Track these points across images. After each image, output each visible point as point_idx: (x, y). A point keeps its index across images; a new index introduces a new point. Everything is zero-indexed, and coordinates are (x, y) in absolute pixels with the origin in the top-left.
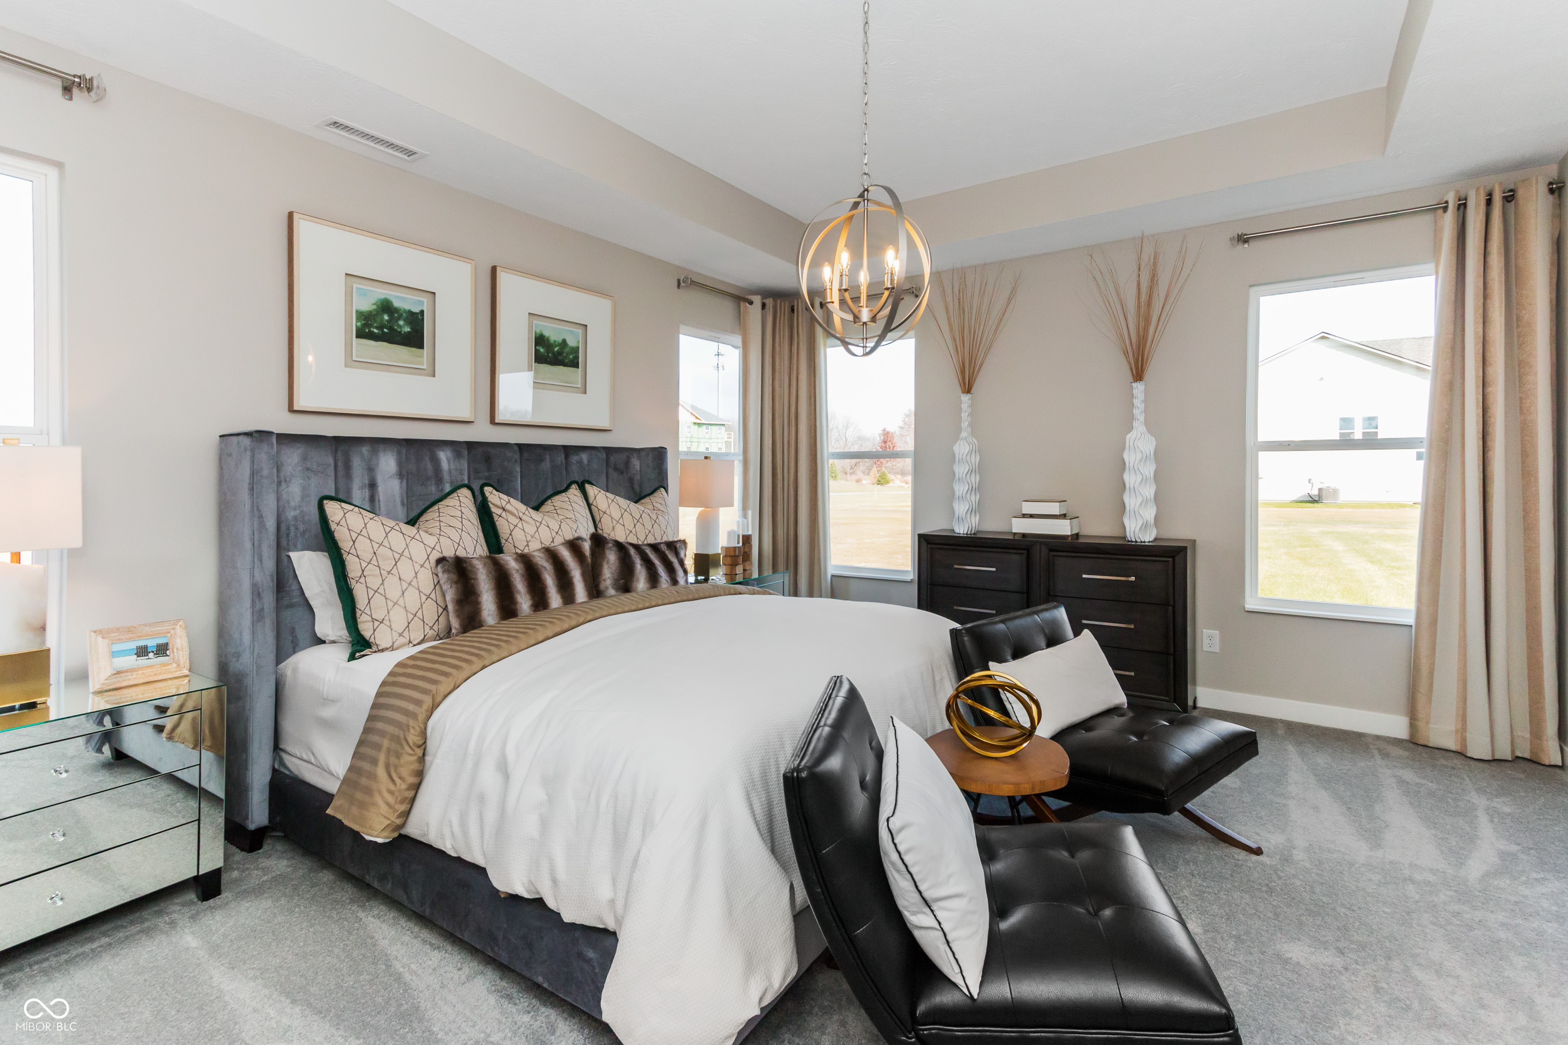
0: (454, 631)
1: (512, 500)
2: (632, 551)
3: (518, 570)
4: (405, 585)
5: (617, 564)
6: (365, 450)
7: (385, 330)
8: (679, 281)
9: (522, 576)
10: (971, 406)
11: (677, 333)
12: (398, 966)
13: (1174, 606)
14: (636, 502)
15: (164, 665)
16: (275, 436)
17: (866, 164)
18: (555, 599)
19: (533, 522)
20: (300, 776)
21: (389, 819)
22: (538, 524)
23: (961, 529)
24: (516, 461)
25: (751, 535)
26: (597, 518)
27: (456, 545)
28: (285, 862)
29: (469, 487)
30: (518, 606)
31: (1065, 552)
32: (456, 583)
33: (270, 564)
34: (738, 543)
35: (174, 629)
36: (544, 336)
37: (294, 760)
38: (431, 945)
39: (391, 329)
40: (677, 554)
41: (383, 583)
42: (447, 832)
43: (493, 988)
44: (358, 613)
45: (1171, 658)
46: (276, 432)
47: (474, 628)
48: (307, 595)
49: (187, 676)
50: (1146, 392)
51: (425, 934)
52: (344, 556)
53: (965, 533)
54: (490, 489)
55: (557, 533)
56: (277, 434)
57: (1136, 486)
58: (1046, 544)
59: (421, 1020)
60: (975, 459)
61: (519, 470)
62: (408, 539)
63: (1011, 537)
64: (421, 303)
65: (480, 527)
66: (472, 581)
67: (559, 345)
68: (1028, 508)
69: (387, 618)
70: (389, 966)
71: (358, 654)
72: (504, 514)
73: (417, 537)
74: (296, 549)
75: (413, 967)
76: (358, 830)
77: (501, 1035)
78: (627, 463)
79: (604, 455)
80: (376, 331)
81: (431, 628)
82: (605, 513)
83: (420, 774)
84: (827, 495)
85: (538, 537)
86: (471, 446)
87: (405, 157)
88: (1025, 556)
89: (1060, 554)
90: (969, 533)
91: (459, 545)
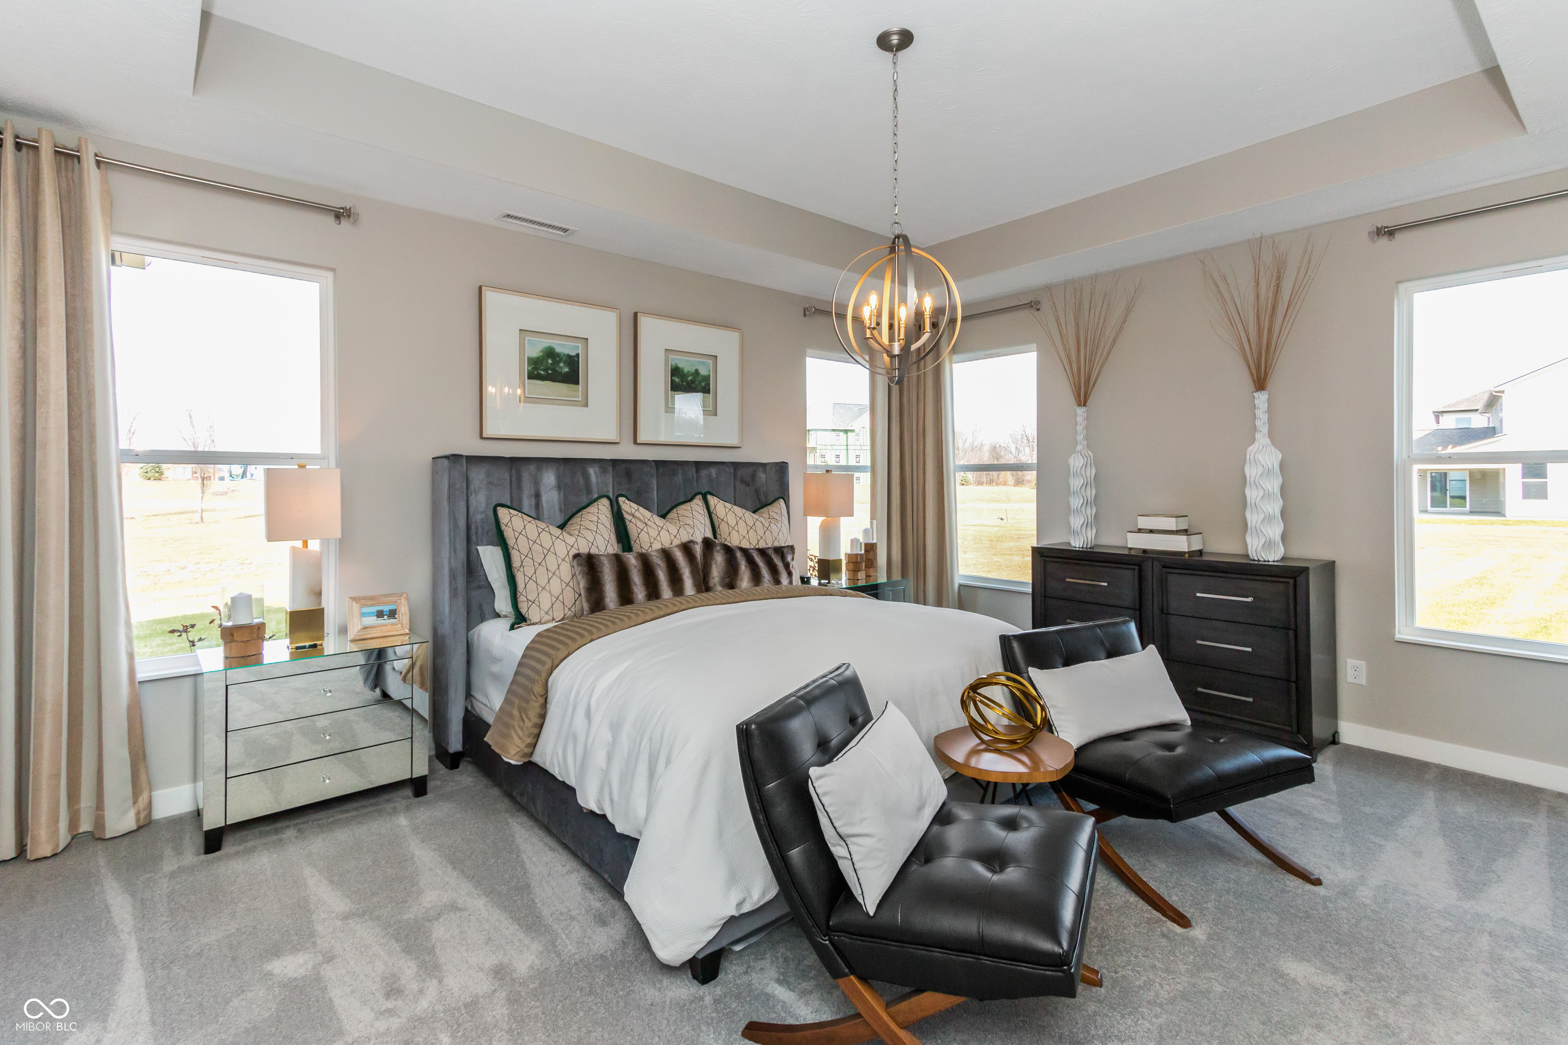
0: (585, 613)
1: (641, 508)
2: (739, 555)
3: (636, 566)
4: (550, 575)
5: (723, 564)
6: (532, 468)
7: (550, 372)
8: (805, 309)
9: (640, 571)
10: (1087, 419)
11: (804, 356)
12: (524, 857)
13: (1296, 631)
14: (754, 512)
15: (393, 624)
16: (464, 458)
17: (896, 215)
18: (666, 592)
19: (655, 527)
20: (482, 716)
21: (519, 747)
22: (660, 529)
23: (1077, 543)
24: (652, 475)
25: (876, 544)
26: (717, 524)
27: (590, 545)
28: (471, 779)
29: (608, 498)
30: (634, 596)
31: (1179, 569)
32: (587, 574)
33: (462, 555)
34: (861, 550)
35: (400, 599)
36: (679, 368)
37: (479, 704)
38: (550, 847)
39: (554, 370)
40: (783, 558)
41: (535, 573)
42: (555, 761)
43: (582, 882)
44: (519, 594)
45: (1293, 685)
46: (464, 454)
47: (599, 611)
48: (489, 580)
49: (408, 634)
50: (1269, 401)
51: (548, 840)
52: (510, 551)
53: (1081, 546)
54: (624, 499)
55: (675, 536)
56: (466, 456)
57: (1257, 502)
58: (1158, 560)
59: (529, 893)
60: (1091, 472)
61: (655, 483)
62: (554, 538)
63: (1126, 552)
64: (577, 347)
65: (613, 530)
66: (599, 574)
67: (692, 374)
68: (1143, 523)
69: (537, 599)
70: (518, 856)
71: (516, 626)
72: (633, 520)
73: (561, 537)
74: (482, 545)
75: (534, 859)
76: (500, 753)
77: (578, 912)
78: (753, 476)
79: (732, 469)
80: (542, 372)
81: (570, 609)
82: (723, 520)
83: (543, 716)
84: (954, 506)
85: (659, 540)
86: (615, 462)
87: (562, 233)
88: (1136, 571)
89: (1172, 571)
90: (1085, 546)
91: (593, 544)
